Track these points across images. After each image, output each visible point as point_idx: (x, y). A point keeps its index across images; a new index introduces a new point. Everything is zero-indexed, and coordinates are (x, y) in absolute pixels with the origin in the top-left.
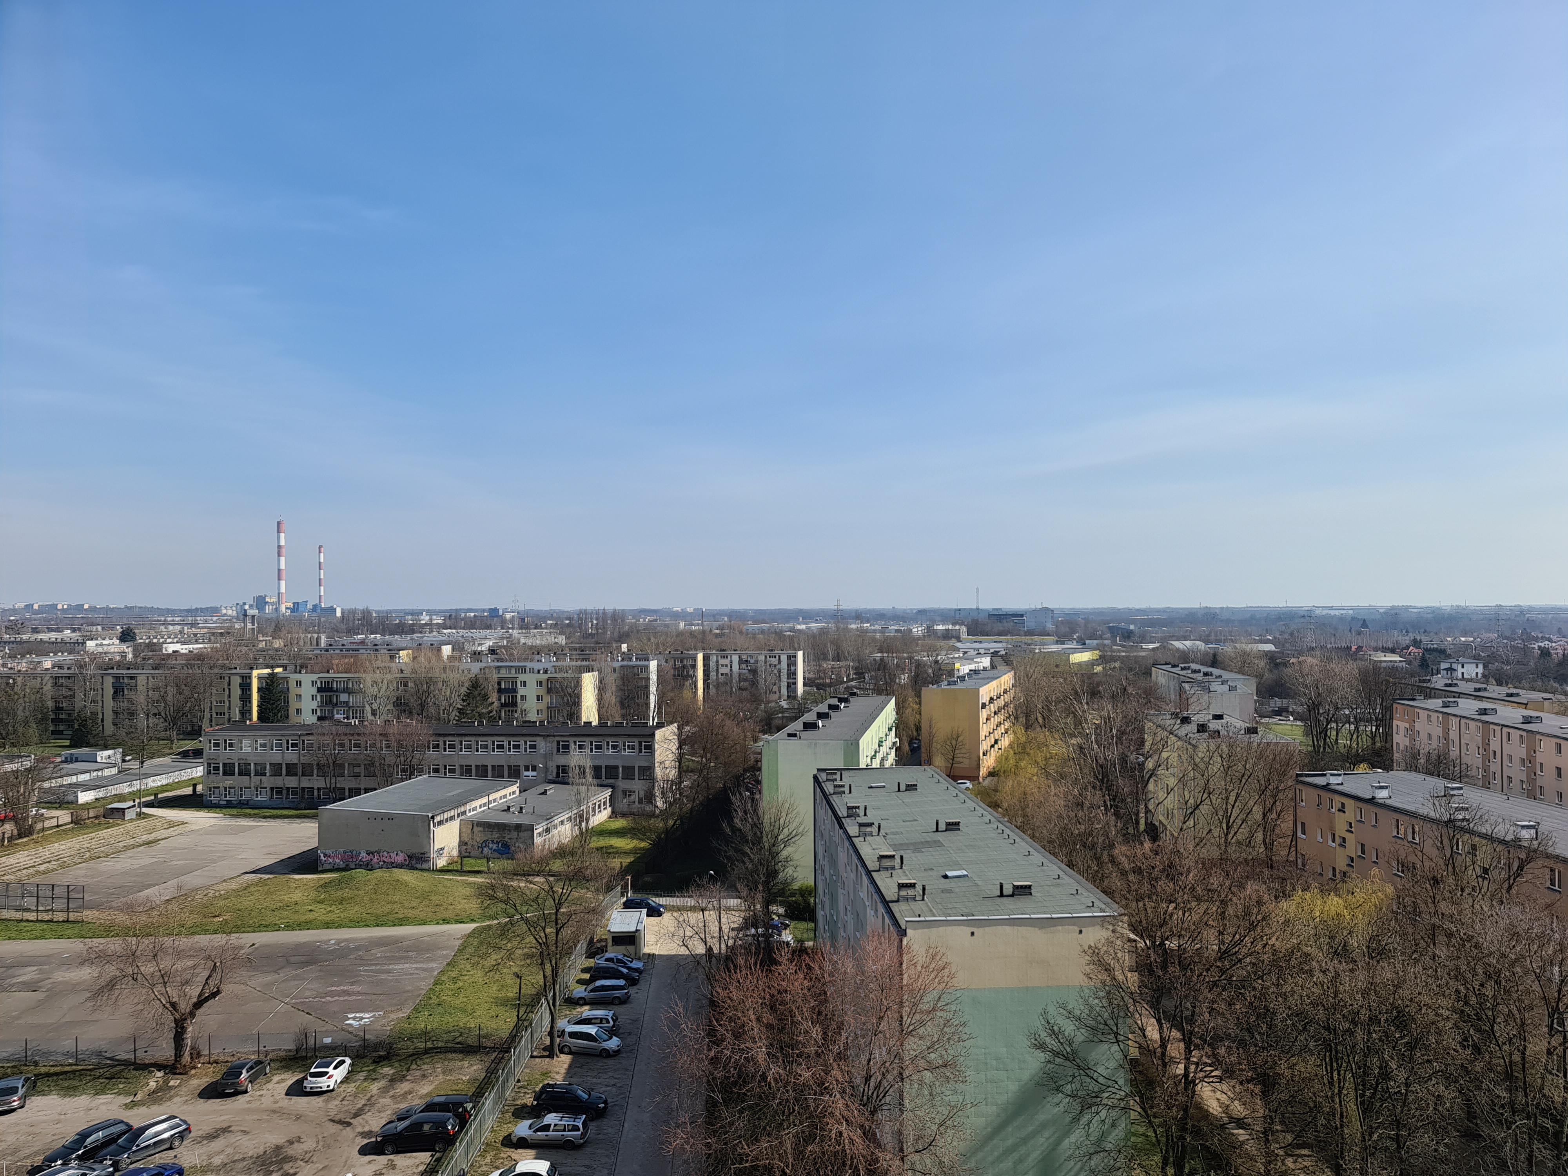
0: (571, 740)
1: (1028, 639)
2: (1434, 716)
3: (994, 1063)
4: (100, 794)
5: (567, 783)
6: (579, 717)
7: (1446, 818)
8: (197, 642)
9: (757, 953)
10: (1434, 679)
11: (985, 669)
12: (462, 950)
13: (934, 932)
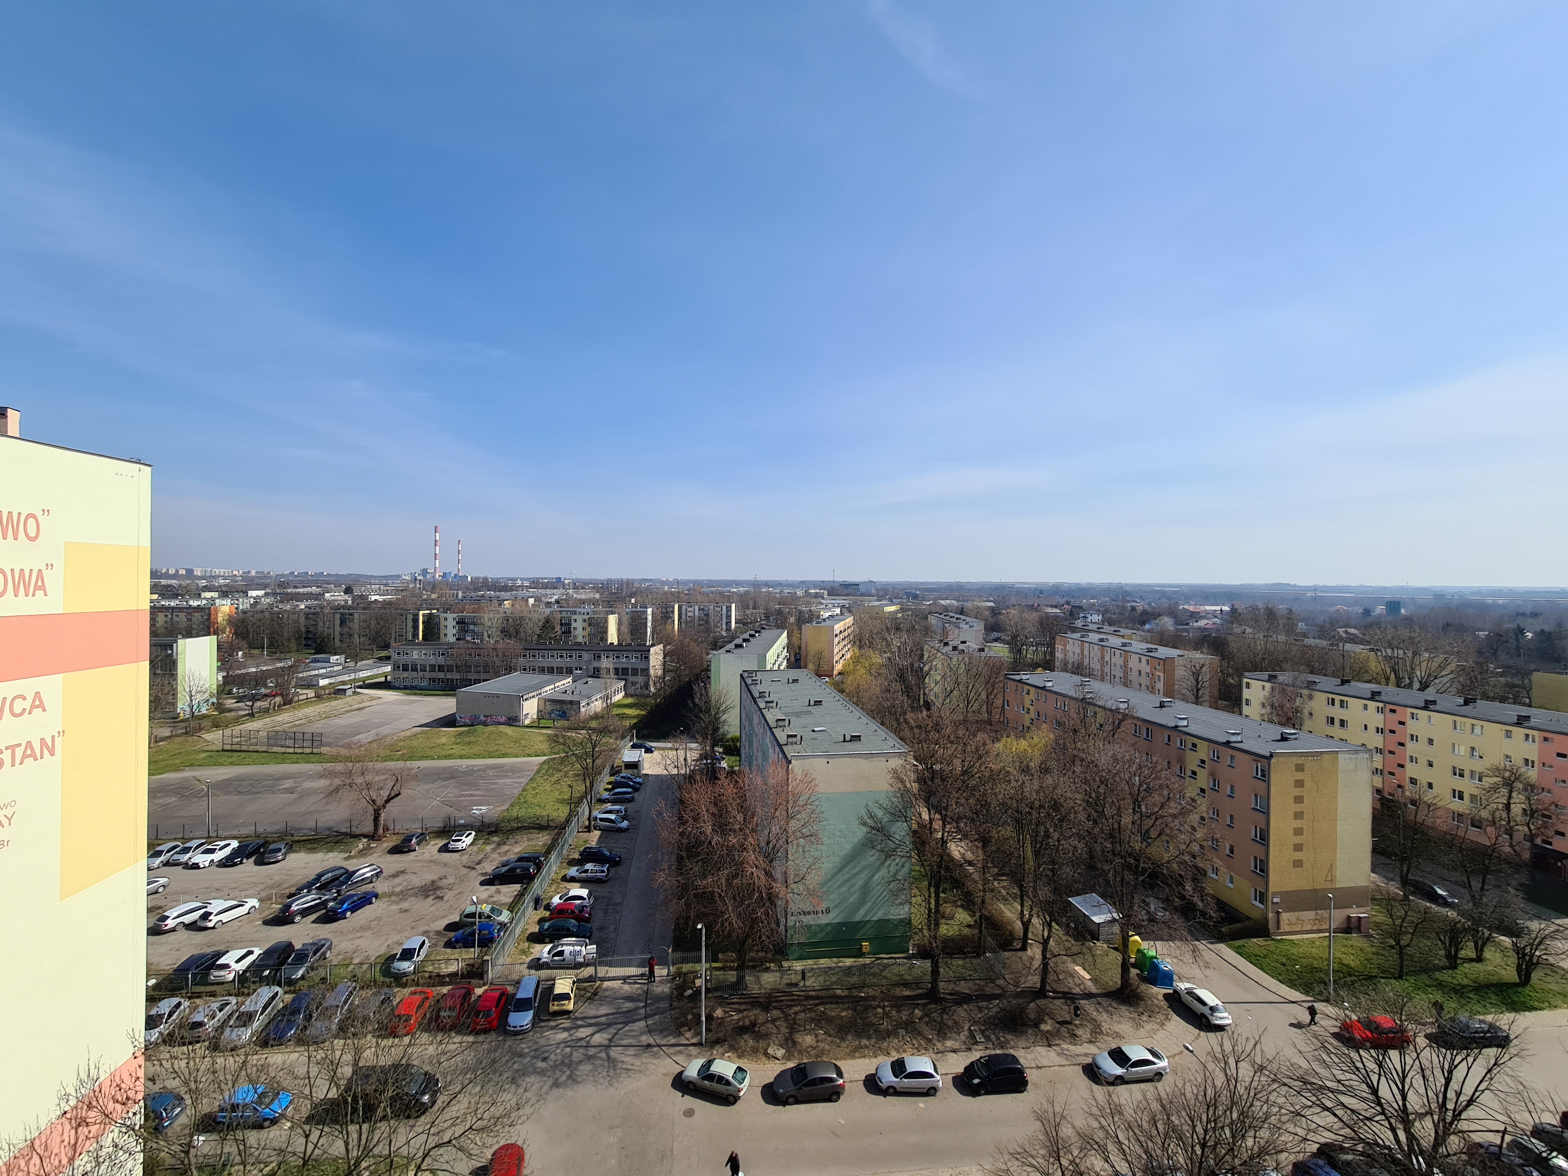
0: (602, 653)
1: (861, 598)
2: (1076, 642)
3: (838, 834)
4: (332, 680)
5: (599, 678)
6: (607, 640)
7: (1081, 697)
8: (388, 595)
9: (707, 774)
10: (1076, 622)
11: (837, 615)
12: (538, 771)
13: (807, 762)
